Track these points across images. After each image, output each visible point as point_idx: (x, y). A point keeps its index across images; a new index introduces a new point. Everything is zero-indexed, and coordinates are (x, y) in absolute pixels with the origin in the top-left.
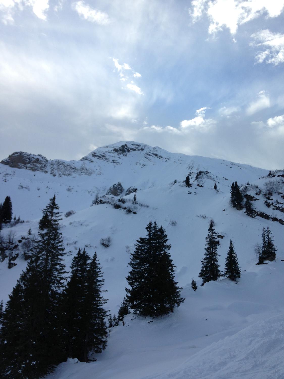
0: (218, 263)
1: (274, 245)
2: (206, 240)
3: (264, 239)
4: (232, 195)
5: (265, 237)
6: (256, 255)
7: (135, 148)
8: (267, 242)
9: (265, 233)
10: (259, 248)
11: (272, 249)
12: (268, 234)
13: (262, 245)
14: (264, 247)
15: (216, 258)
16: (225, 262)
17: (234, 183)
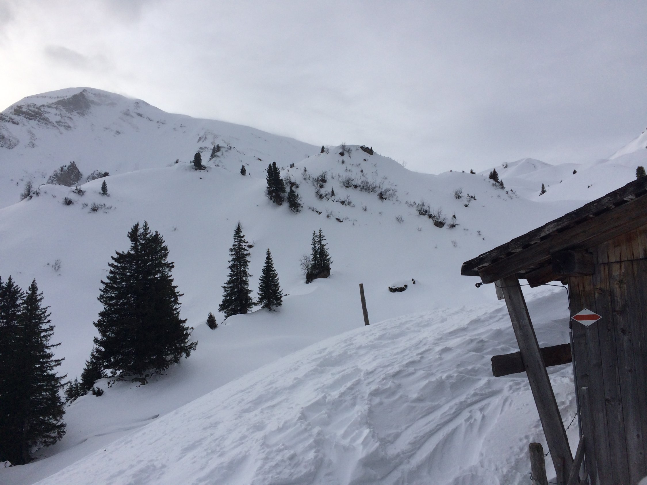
0: (250, 288)
1: (328, 255)
2: (231, 253)
3: (315, 247)
4: (269, 184)
5: (316, 245)
6: (303, 271)
7: (99, 101)
8: (319, 251)
9: (317, 238)
10: (307, 262)
11: (325, 261)
12: (320, 240)
13: (312, 257)
14: (315, 258)
15: (246, 279)
16: (258, 285)
17: (272, 165)
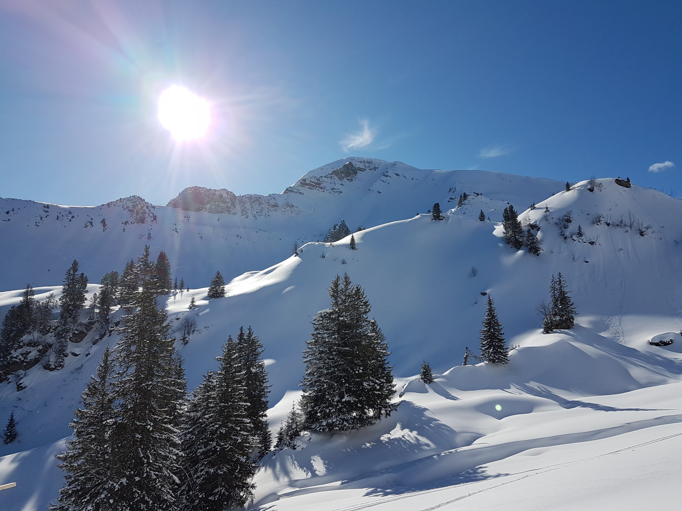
3: (554, 294)
5: (556, 292)
7: (364, 167)
8: (559, 299)
9: (556, 285)
12: (561, 287)
13: (551, 305)
